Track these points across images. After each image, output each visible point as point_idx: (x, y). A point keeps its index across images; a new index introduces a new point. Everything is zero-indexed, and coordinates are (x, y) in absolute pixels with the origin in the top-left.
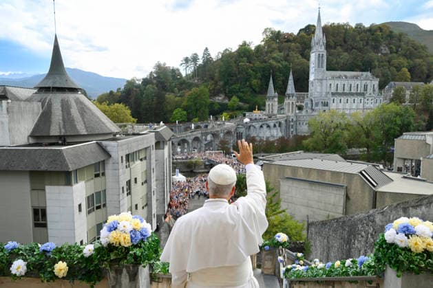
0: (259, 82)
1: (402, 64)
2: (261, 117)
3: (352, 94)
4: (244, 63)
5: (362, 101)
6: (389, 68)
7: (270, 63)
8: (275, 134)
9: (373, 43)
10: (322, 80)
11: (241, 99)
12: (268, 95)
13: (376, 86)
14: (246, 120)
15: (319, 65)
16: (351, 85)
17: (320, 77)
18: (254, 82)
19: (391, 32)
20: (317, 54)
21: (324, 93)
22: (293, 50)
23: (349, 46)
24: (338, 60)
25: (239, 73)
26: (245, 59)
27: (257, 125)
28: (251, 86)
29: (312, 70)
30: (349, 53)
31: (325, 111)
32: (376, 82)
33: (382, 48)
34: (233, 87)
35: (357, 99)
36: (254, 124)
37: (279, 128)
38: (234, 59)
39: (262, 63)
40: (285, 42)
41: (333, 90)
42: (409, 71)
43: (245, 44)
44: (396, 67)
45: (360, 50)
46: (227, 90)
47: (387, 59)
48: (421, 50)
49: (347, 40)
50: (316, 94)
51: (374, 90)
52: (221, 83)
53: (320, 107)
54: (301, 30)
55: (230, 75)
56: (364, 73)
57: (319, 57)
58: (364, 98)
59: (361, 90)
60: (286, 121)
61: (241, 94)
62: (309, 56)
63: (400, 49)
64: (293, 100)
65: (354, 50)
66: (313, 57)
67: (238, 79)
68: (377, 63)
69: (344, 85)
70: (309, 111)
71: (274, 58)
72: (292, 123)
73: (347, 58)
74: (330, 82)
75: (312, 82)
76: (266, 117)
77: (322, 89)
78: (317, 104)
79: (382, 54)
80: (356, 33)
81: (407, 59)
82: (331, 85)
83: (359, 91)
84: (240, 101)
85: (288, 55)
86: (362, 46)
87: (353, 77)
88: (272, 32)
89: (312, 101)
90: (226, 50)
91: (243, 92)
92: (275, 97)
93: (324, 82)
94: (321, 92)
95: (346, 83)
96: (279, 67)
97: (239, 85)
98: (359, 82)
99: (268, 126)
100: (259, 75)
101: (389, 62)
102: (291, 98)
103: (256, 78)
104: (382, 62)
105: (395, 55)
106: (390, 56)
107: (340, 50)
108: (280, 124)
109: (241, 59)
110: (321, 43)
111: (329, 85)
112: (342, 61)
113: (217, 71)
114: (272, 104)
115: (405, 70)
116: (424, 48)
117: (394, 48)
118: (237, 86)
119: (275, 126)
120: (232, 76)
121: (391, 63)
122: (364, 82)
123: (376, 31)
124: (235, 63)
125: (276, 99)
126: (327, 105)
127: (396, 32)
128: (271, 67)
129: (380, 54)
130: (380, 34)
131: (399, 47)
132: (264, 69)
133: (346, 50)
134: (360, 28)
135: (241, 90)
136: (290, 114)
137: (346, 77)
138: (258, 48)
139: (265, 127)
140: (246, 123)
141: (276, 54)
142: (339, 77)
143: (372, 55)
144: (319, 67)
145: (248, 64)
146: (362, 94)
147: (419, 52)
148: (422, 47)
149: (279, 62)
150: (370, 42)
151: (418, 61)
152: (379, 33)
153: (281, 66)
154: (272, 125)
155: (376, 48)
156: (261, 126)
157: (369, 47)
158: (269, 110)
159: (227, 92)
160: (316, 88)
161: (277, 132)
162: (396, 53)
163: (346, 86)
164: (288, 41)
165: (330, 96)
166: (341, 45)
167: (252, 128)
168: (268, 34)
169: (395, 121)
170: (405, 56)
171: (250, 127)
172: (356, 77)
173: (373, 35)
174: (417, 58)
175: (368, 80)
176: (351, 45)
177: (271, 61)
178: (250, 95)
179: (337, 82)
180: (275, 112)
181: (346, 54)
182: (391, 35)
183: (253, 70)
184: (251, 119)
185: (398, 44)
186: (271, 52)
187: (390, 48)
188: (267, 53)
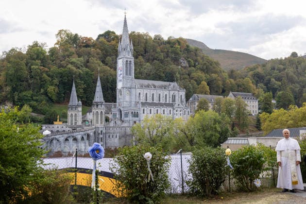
0: (57, 90)
1: (201, 78)
2: (65, 128)
3: (161, 105)
4: (36, 66)
5: (172, 112)
6: (190, 81)
7: (70, 69)
8: (83, 148)
9: (173, 56)
10: (130, 88)
11: (35, 110)
12: (70, 104)
13: (184, 97)
14: (47, 132)
15: (128, 72)
16: (160, 95)
17: (129, 85)
18: (51, 89)
19: (188, 46)
20: (124, 61)
21: (133, 103)
22: (93, 56)
23: (151, 57)
24: (142, 69)
25: (32, 77)
26: (38, 62)
27: (62, 138)
28: (46, 94)
29: (119, 78)
30: (151, 64)
31: (135, 122)
32: (183, 93)
33: (181, 61)
34: (24, 93)
35: (167, 110)
36: (57, 137)
37: (87, 142)
38: (25, 61)
39: (59, 67)
40: (84, 46)
41: (143, 99)
42: (208, 85)
43: (36, 44)
44: (196, 81)
45: (162, 61)
46: (16, 97)
47: (187, 72)
48: (215, 65)
49: (147, 50)
50: (125, 104)
51: (182, 102)
52: (8, 89)
53: (130, 117)
54: (100, 36)
55: (20, 79)
56: (171, 83)
57: (127, 63)
58: (174, 109)
59: (169, 100)
60: (95, 133)
61: (34, 103)
62: (116, 63)
63: (197, 64)
64: (102, 109)
65: (155, 61)
66: (120, 63)
67: (29, 85)
68: (178, 76)
69: (153, 94)
70: (119, 122)
71: (72, 63)
72: (101, 136)
73: (150, 68)
74: (138, 91)
75: (120, 91)
76: (71, 129)
77: (131, 98)
78: (127, 115)
79: (181, 66)
80: (156, 44)
81: (205, 73)
82: (140, 94)
83: (168, 102)
84: (32, 112)
85: (88, 61)
86: (163, 58)
87: (161, 87)
88: (68, 35)
89: (121, 112)
90: (13, 50)
91: (36, 100)
92: (78, 106)
93: (133, 91)
94: (131, 102)
95: (155, 92)
96: (80, 74)
97: (31, 92)
98: (166, 92)
99: (75, 139)
100: (56, 81)
101: (189, 75)
102: (99, 106)
103: (52, 85)
104: (183, 74)
105: (193, 68)
106: (189, 69)
107: (142, 60)
108: (88, 135)
109: (34, 61)
110: (129, 49)
111: (138, 95)
112: (146, 71)
113: (3, 73)
114: (75, 114)
115: (204, 83)
116: (217, 64)
117: (192, 61)
118: (28, 93)
119: (83, 138)
120: (23, 81)
121: (191, 76)
122: (172, 93)
123: (174, 43)
124: (26, 65)
125: (80, 109)
126: (137, 117)
127: (192, 46)
128: (71, 72)
129: (180, 67)
130: (179, 46)
131: (196, 61)
132: (61, 75)
133: (148, 60)
134: (159, 39)
135: (34, 98)
136: (99, 125)
137: (155, 87)
138: (53, 51)
139: (71, 140)
140: (47, 136)
141: (74, 59)
142: (148, 86)
143: (173, 66)
144: (127, 74)
145: (42, 67)
146: (172, 105)
147: (214, 68)
148: (215, 63)
149: (79, 68)
150: (170, 54)
151: (214, 76)
152: (177, 46)
153: (82, 72)
154: (79, 137)
155: (176, 61)
156: (67, 140)
157: (169, 59)
158: (72, 121)
159: (16, 100)
160: (124, 98)
161: (85, 146)
162: (194, 66)
163: (155, 96)
164: (87, 46)
165: (140, 106)
166: (142, 55)
167: (55, 142)
168: (63, 36)
169: (216, 128)
170: (202, 70)
171: (52, 140)
172: (165, 87)
173: (172, 47)
174: (212, 73)
175: (175, 90)
176: (152, 56)
177: (70, 66)
178: (45, 104)
179: (146, 91)
180: (80, 123)
181: (148, 64)
182: (187, 50)
183: (49, 76)
184: (52, 131)
185: (195, 58)
186: (68, 56)
187: (189, 62)
188: (64, 57)
